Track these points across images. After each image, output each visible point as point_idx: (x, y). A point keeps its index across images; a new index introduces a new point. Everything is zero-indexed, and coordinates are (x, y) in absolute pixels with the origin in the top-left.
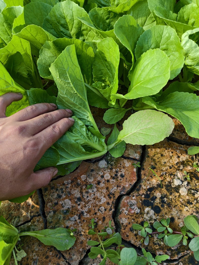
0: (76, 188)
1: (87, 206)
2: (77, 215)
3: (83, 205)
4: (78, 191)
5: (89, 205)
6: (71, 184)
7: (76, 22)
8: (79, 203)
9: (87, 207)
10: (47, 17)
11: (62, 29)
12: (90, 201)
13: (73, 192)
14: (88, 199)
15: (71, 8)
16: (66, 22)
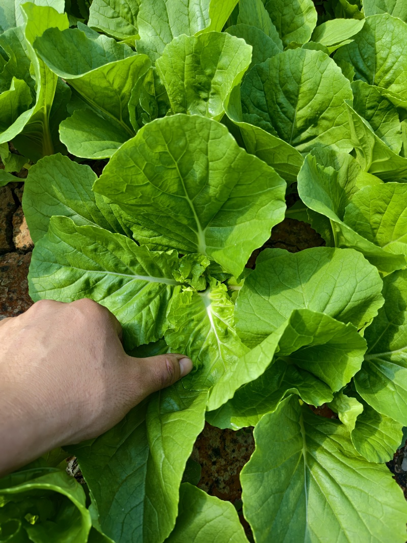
1: (229, 469)
2: (207, 484)
3: (222, 466)
4: (218, 434)
5: (233, 469)
7: (319, 98)
8: (214, 459)
9: (228, 471)
10: (263, 64)
11: (282, 98)
12: (237, 460)
13: (207, 434)
14: (233, 456)
15: (322, 69)
16: (298, 91)
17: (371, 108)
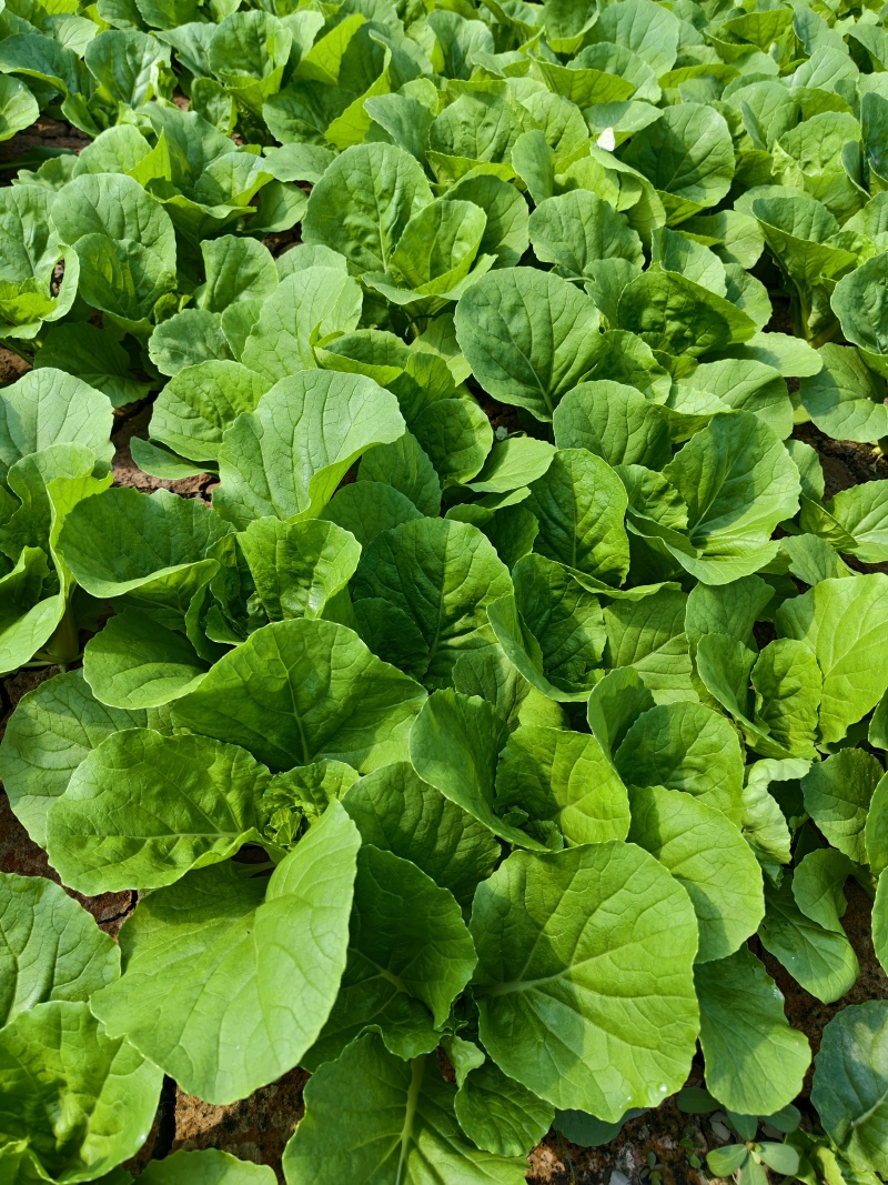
0: (291, 1108)
6: (280, 1089)
7: (470, 582)
10: (393, 531)
11: (421, 578)
15: (472, 546)
17: (557, 588)
